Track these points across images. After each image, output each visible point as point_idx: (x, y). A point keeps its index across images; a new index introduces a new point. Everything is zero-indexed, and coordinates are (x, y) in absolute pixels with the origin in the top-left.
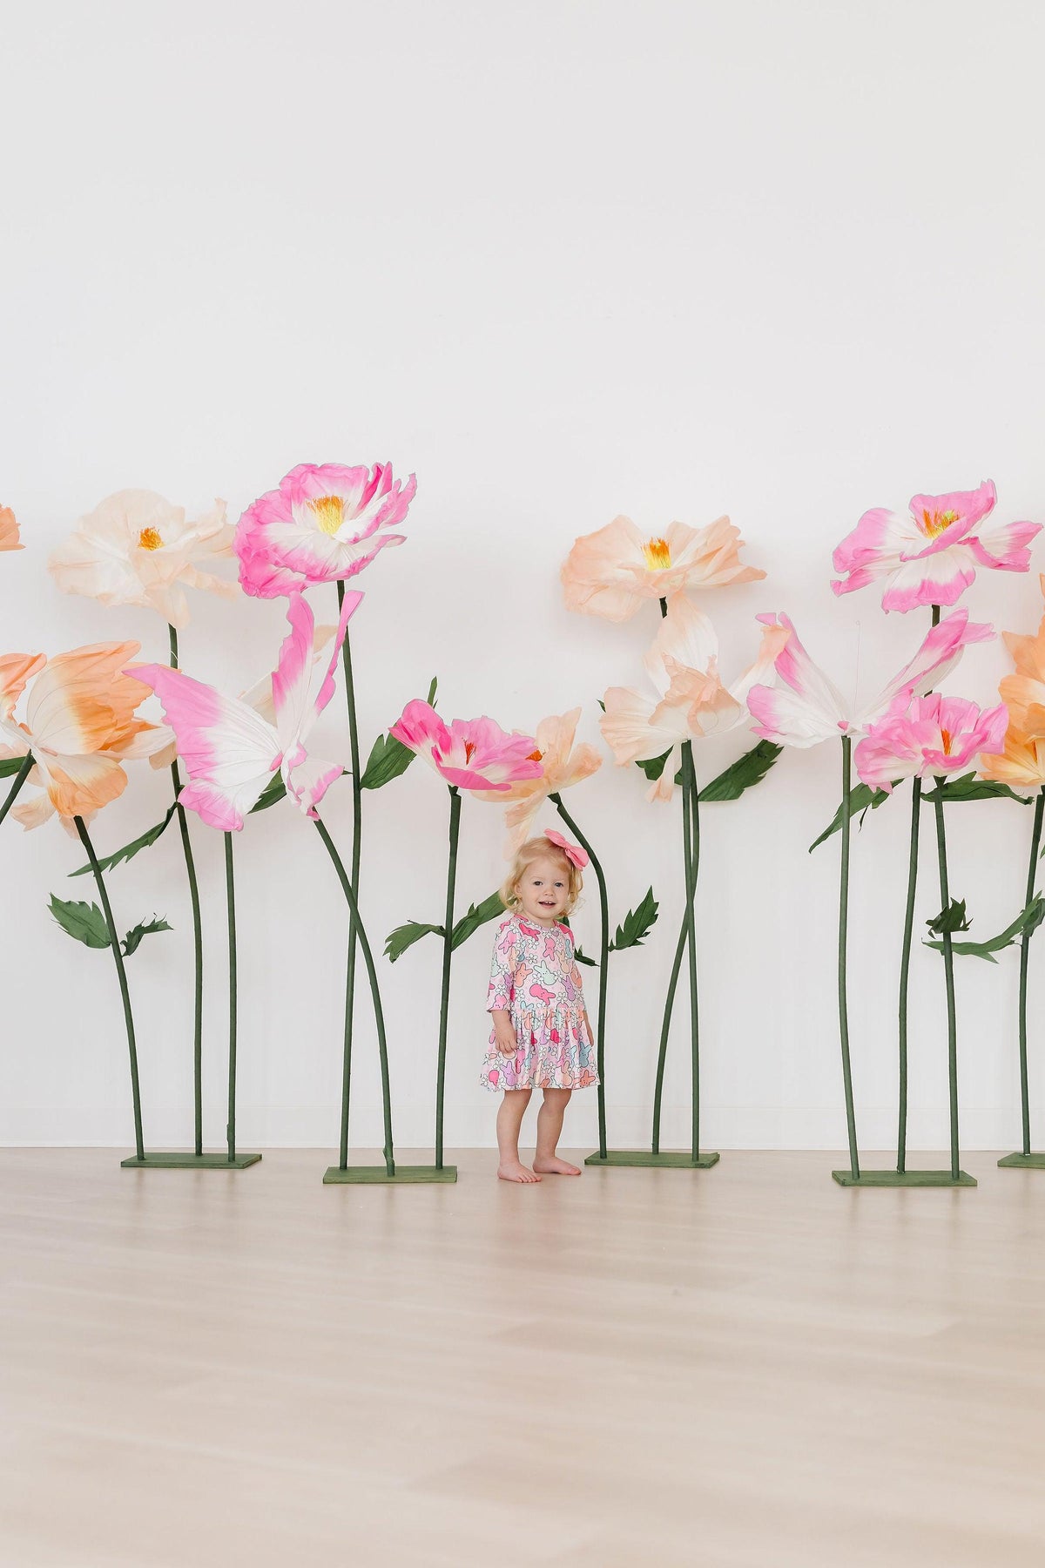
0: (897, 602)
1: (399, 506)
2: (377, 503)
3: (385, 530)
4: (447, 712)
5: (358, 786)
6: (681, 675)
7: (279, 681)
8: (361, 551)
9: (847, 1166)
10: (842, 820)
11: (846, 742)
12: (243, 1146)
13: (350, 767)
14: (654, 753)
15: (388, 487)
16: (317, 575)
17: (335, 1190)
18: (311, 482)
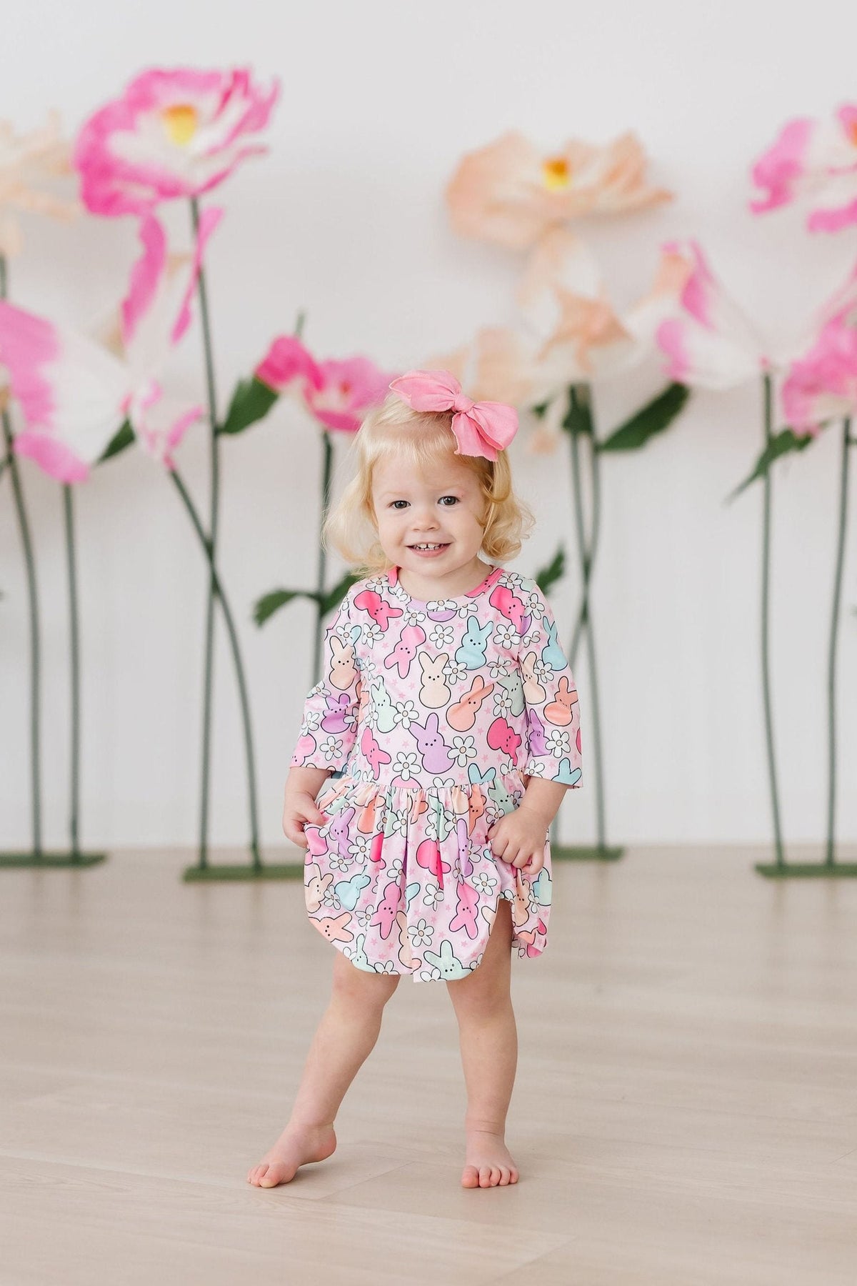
0: (826, 222)
1: (259, 115)
2: (237, 109)
3: (246, 140)
4: (320, 347)
5: (217, 432)
6: (571, 303)
7: (131, 309)
8: (217, 165)
9: (769, 857)
10: (762, 468)
11: (768, 382)
12: (89, 843)
13: (205, 410)
14: (538, 398)
15: (246, 92)
16: (168, 191)
17: (194, 891)
18: (159, 89)
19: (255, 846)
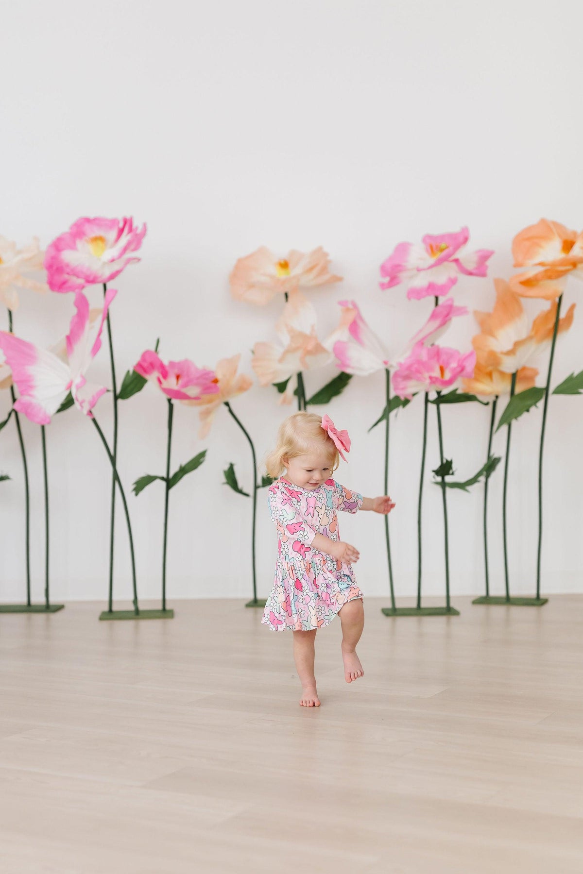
0: (415, 294)
1: (137, 241)
2: (125, 239)
3: (129, 255)
4: (165, 357)
5: (116, 398)
6: (296, 335)
7: (70, 340)
8: (116, 267)
9: (389, 605)
10: (385, 416)
11: (388, 372)
12: (54, 600)
13: (111, 388)
14: (281, 379)
15: (131, 230)
16: (91, 280)
17: (106, 624)
18: (87, 228)
19: (135, 601)
